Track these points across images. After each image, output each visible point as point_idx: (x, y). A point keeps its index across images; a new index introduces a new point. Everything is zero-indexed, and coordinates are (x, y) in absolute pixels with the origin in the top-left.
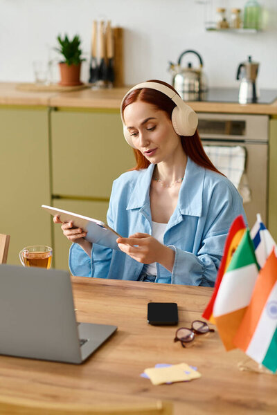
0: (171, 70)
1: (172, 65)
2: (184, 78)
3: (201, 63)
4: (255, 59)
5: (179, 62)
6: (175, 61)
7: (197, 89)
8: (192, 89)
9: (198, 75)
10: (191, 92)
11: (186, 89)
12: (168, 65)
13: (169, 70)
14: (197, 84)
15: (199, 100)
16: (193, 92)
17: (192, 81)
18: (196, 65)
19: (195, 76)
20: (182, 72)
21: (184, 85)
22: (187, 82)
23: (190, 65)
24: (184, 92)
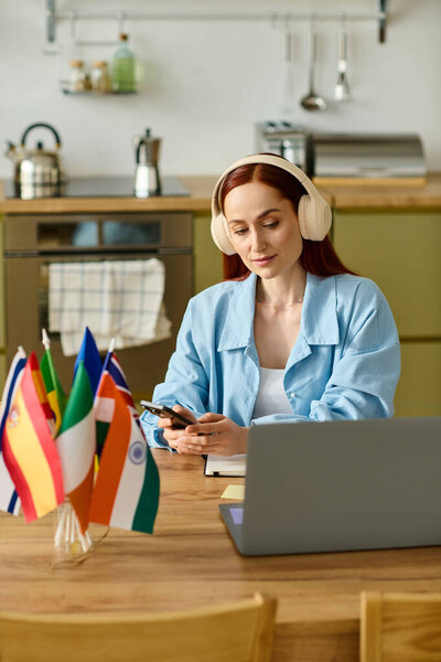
0: (11, 153)
1: (12, 147)
2: (35, 165)
3: (58, 140)
5: (23, 142)
6: (16, 140)
7: (54, 180)
8: (47, 179)
9: (54, 160)
10: (44, 185)
11: (39, 180)
12: (5, 147)
13: (7, 154)
14: (54, 172)
15: (58, 195)
16: (50, 184)
17: (47, 169)
18: (50, 145)
19: (49, 161)
20: (29, 156)
21: (34, 175)
22: (39, 170)
23: (40, 146)
24: (35, 185)
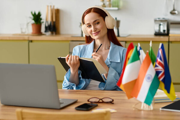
4: (118, 19)
